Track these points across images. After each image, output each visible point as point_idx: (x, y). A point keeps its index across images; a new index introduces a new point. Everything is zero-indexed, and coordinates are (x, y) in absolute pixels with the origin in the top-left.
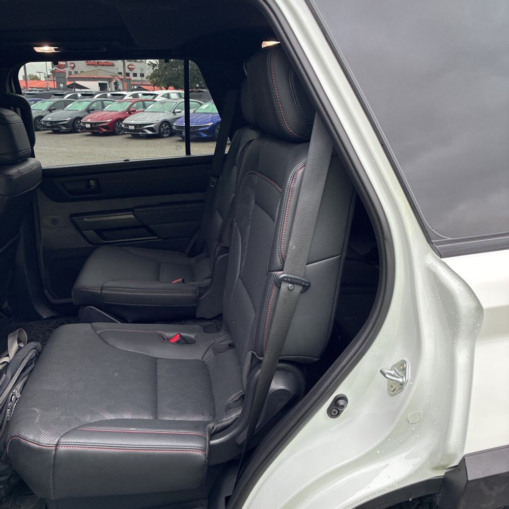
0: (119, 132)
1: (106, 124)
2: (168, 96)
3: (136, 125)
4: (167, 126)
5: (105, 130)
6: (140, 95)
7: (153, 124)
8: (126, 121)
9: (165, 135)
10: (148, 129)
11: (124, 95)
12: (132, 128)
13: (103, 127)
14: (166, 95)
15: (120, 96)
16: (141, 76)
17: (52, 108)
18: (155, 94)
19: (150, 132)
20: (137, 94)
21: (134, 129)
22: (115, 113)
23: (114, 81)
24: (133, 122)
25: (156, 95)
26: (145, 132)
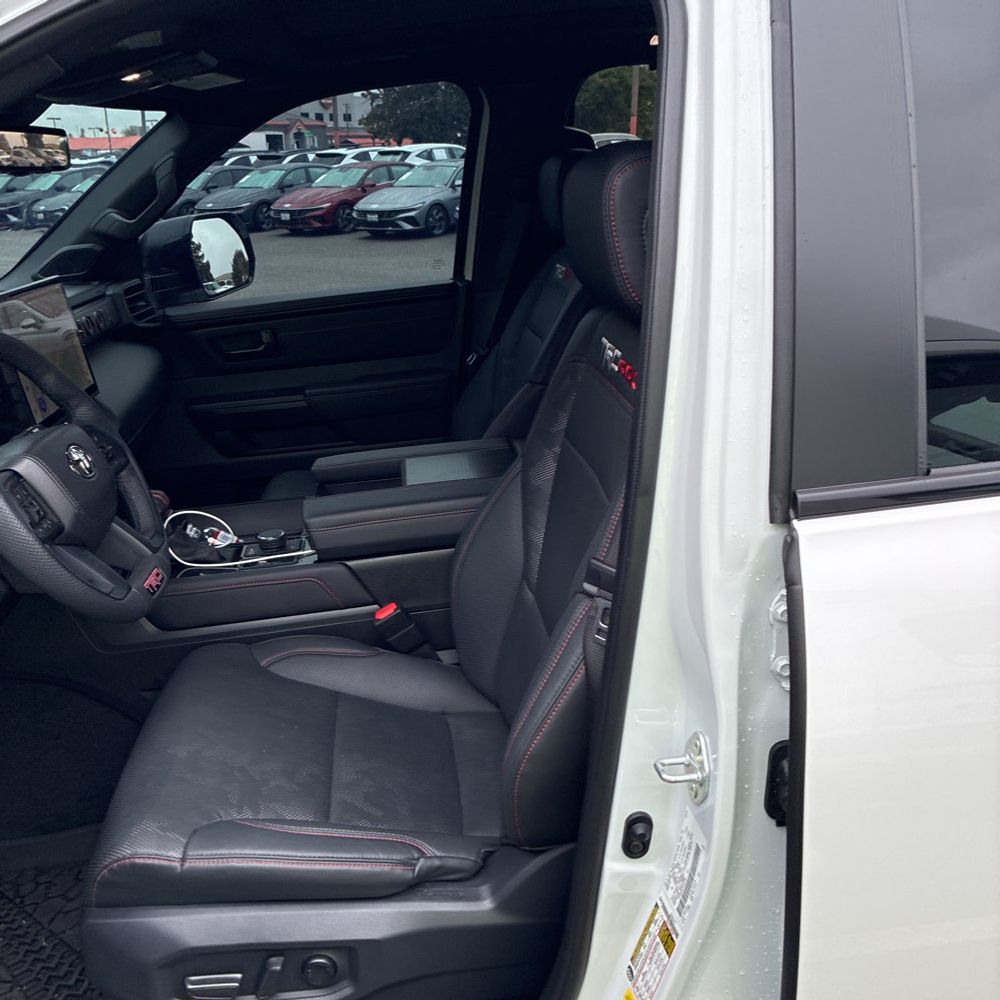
0: (345, 227)
1: (319, 213)
2: (429, 155)
3: (381, 213)
4: (440, 214)
5: (319, 225)
6: (373, 155)
7: (414, 209)
8: (361, 205)
9: (436, 232)
10: (406, 220)
11: (342, 156)
12: (375, 218)
13: (314, 218)
14: (425, 154)
15: (335, 159)
16: (345, 120)
17: (210, 185)
18: (405, 152)
19: (408, 227)
20: (367, 153)
21: (377, 220)
22: (336, 190)
23: (295, 131)
24: (375, 207)
25: (407, 154)
26: (401, 227)
